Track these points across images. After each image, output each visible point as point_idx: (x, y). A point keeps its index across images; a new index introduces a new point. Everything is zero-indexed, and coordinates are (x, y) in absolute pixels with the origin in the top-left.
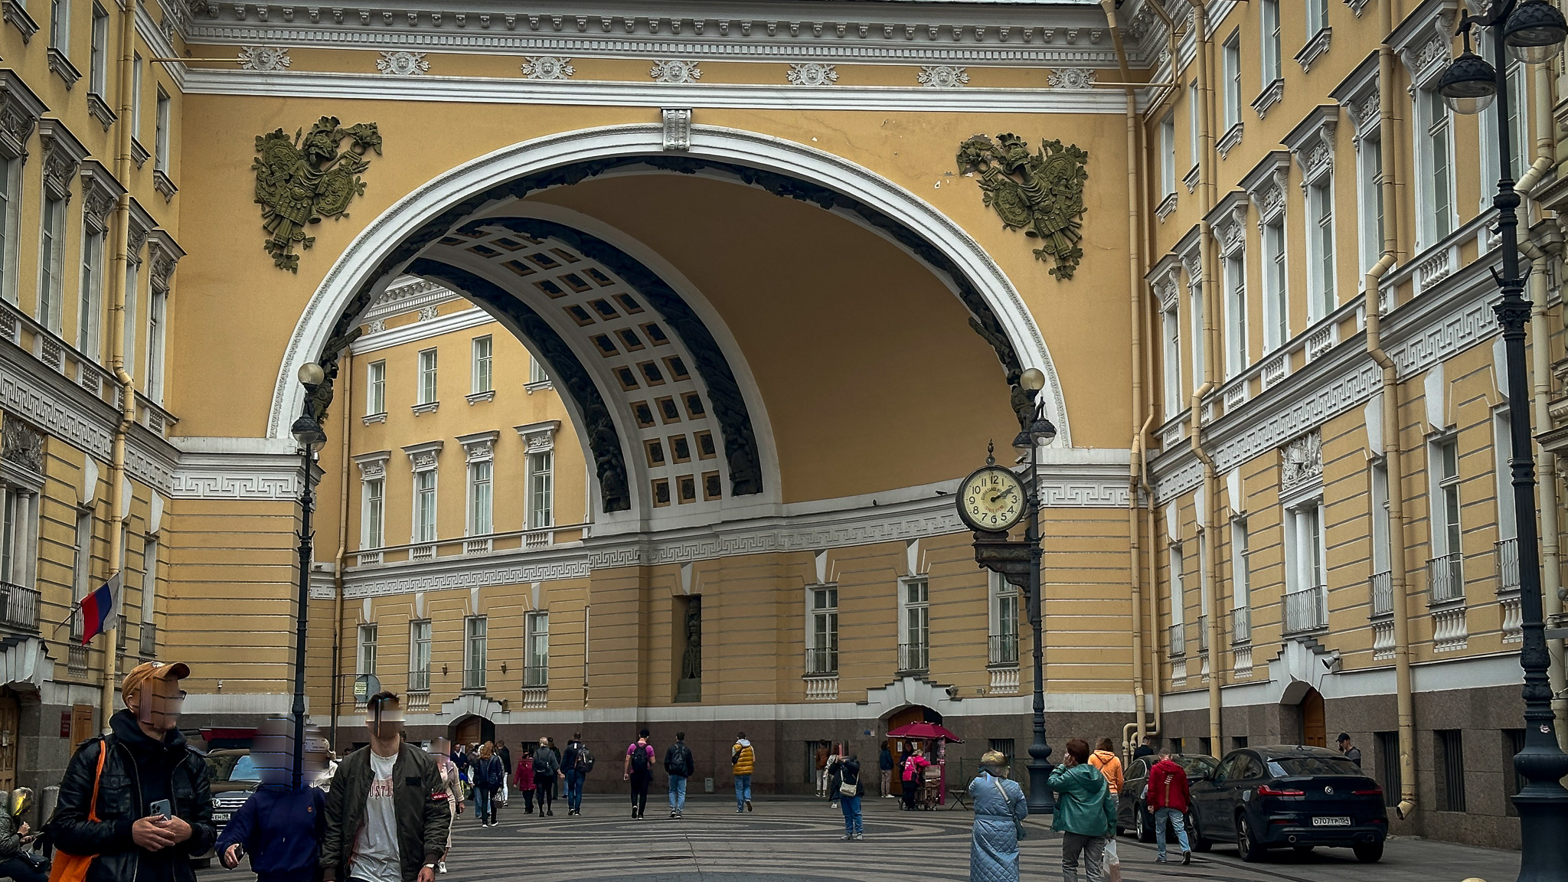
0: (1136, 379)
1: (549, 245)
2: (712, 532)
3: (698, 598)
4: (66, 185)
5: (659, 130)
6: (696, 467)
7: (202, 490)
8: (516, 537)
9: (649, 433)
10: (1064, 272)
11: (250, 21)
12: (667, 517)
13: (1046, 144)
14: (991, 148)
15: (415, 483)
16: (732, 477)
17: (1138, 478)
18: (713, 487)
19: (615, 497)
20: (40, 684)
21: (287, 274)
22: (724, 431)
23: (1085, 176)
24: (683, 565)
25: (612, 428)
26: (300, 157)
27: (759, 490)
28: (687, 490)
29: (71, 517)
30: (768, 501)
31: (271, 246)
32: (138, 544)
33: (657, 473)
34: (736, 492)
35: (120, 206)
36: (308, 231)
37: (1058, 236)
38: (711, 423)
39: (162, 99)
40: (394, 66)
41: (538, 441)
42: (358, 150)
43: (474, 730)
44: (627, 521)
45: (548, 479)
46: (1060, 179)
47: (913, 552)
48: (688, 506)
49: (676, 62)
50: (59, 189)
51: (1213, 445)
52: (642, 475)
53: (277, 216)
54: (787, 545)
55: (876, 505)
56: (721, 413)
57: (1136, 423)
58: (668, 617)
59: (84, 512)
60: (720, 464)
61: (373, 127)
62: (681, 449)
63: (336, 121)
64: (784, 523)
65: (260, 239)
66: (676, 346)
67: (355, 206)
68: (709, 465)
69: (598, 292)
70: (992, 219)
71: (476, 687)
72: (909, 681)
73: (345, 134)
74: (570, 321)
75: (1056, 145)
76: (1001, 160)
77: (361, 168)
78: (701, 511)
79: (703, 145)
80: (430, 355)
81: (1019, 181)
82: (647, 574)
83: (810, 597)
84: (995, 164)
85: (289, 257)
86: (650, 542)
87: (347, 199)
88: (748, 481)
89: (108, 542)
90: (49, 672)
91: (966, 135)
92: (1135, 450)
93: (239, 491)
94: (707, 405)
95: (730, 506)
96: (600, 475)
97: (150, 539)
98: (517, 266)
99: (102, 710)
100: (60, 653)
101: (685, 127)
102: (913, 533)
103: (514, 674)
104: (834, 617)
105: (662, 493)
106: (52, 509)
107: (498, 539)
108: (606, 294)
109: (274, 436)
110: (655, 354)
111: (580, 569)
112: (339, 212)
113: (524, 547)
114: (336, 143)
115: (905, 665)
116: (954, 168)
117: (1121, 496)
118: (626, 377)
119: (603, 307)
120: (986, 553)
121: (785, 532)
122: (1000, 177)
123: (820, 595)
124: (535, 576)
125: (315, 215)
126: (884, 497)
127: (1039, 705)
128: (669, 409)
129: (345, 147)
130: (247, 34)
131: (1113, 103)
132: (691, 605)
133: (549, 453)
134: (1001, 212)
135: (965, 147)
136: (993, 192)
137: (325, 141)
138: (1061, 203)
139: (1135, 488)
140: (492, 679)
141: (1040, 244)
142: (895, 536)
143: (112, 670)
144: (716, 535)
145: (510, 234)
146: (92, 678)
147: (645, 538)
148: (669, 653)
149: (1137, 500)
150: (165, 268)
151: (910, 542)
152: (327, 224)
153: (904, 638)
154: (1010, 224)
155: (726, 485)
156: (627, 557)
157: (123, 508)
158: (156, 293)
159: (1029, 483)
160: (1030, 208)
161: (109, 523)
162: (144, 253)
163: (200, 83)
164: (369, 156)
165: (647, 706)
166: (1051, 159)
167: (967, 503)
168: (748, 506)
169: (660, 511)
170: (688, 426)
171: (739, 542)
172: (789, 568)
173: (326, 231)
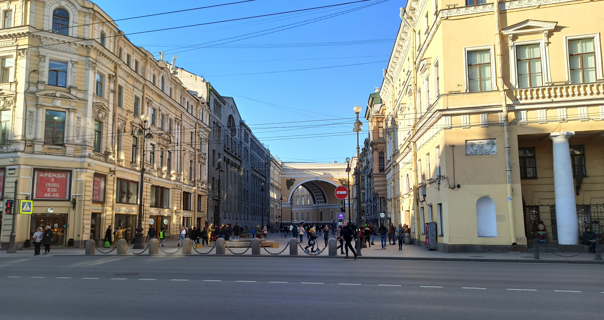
2: (323, 206)
3: (322, 212)
9: (317, 197)
11: (285, 172)
12: (320, 205)
13: (345, 179)
14: (341, 180)
19: (315, 203)
22: (323, 198)
24: (320, 209)
25: (314, 197)
26: (289, 181)
30: (327, 204)
31: (287, 188)
33: (318, 201)
34: (325, 203)
40: (296, 175)
41: (308, 196)
44: (316, 205)
53: (288, 186)
54: (329, 208)
56: (323, 196)
58: (319, 214)
62: (320, 199)
64: (328, 206)
71: (303, 219)
74: (310, 188)
77: (294, 182)
78: (322, 204)
79: (319, 180)
82: (318, 209)
83: (331, 212)
86: (318, 207)
87: (293, 185)
88: (326, 202)
96: (313, 200)
98: (308, 186)
101: (318, 178)
102: (338, 207)
103: (306, 218)
107: (304, 205)
110: (318, 191)
111: (312, 208)
113: (307, 206)
116: (338, 181)
118: (315, 192)
119: (313, 187)
124: (308, 209)
126: (336, 204)
128: (319, 196)
135: (339, 179)
140: (304, 218)
155: (324, 202)
156: (316, 208)
158: (280, 192)
163: (282, 176)
165: (318, 221)
168: (326, 204)
169: (319, 204)
170: (321, 197)
171: (325, 207)
172: (329, 209)
173: (291, 187)
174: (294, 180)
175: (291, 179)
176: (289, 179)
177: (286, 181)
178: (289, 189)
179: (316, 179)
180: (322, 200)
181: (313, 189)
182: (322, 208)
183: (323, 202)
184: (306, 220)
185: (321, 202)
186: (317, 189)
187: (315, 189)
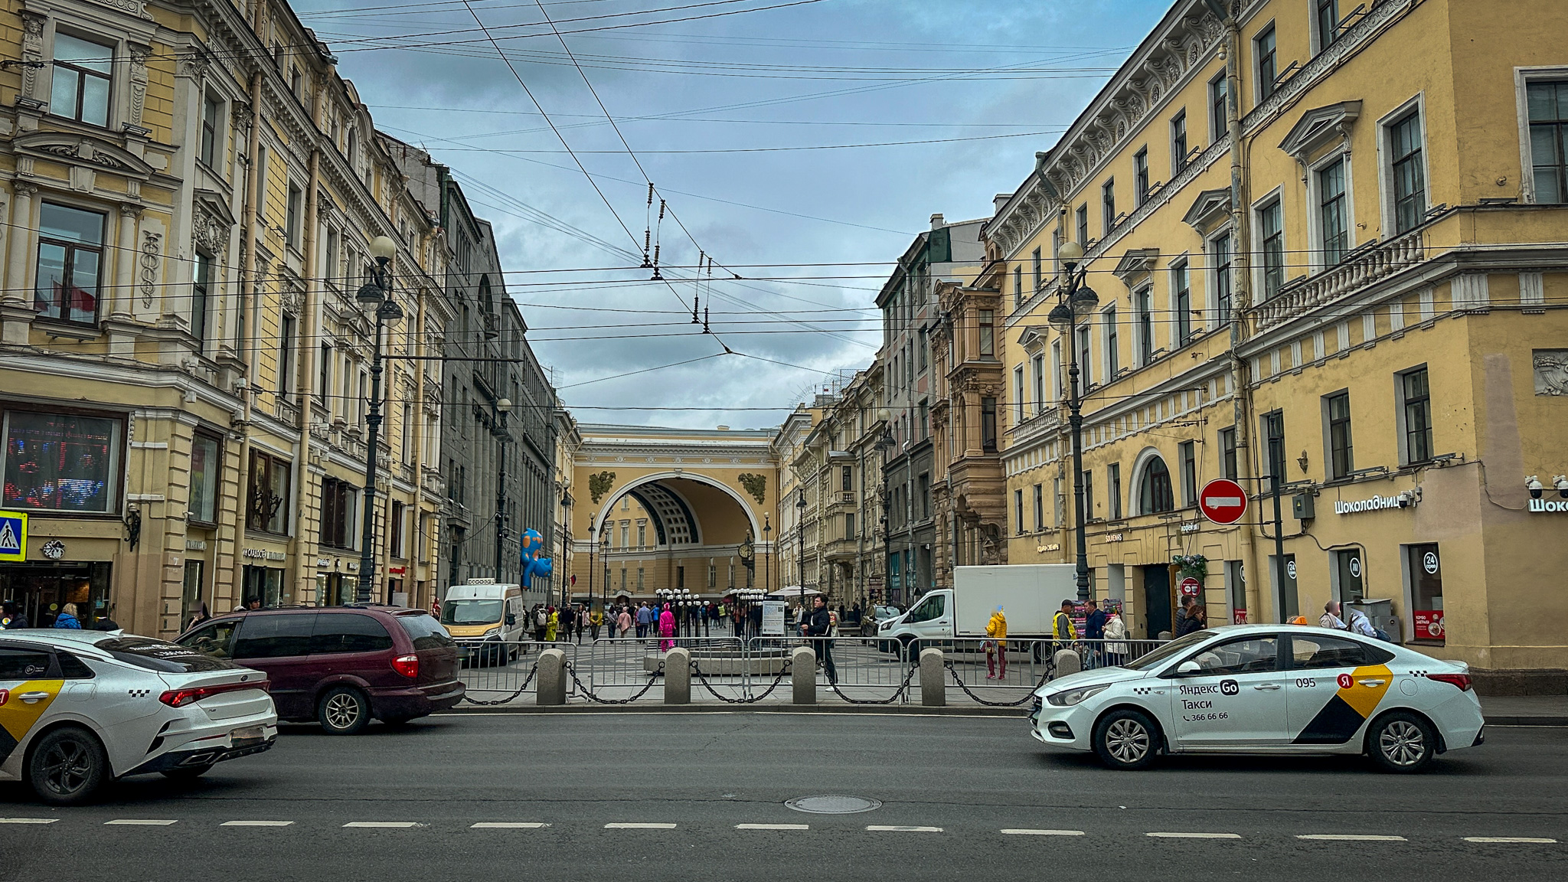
2: (686, 551)
3: (683, 567)
5: (676, 473)
6: (683, 535)
8: (635, 548)
9: (671, 526)
10: (760, 503)
11: (588, 453)
12: (675, 547)
13: (757, 475)
14: (745, 476)
16: (691, 538)
17: (774, 548)
19: (662, 542)
21: (596, 505)
22: (689, 528)
23: (765, 482)
24: (679, 559)
25: (661, 524)
26: (599, 480)
27: (697, 542)
30: (700, 545)
31: (593, 499)
33: (673, 536)
34: (692, 542)
36: (600, 495)
37: (759, 495)
38: (686, 525)
40: (618, 461)
41: (641, 523)
42: (611, 478)
43: (623, 599)
44: (665, 547)
45: (644, 534)
46: (760, 483)
47: (731, 559)
48: (680, 545)
49: (678, 458)
52: (669, 537)
53: (594, 492)
54: (704, 556)
55: (723, 548)
56: (689, 523)
58: (675, 570)
60: (688, 535)
61: (614, 473)
62: (679, 530)
63: (606, 472)
64: (703, 550)
65: (591, 497)
66: (678, 507)
67: (610, 490)
70: (745, 492)
71: (624, 588)
72: (731, 589)
73: (609, 474)
74: (652, 499)
75: (759, 475)
76: (748, 478)
77: (612, 482)
78: (683, 546)
79: (682, 476)
81: (751, 483)
82: (670, 560)
83: (710, 568)
84: (746, 480)
86: (671, 553)
87: (608, 488)
88: (695, 540)
91: (741, 474)
94: (685, 521)
95: (691, 545)
96: (658, 534)
101: (680, 472)
102: (731, 555)
103: (635, 585)
104: (715, 573)
105: (674, 541)
107: (630, 548)
109: (594, 539)
110: (673, 508)
111: (654, 558)
112: (607, 491)
113: (637, 551)
114: (606, 476)
115: (730, 585)
116: (738, 480)
118: (665, 512)
120: (744, 563)
121: (704, 552)
122: (747, 482)
124: (641, 559)
125: (602, 492)
126: (726, 546)
128: (676, 521)
129: (609, 477)
131: (772, 466)
132: (681, 569)
134: (747, 490)
135: (740, 476)
136: (746, 486)
137: (604, 476)
138: (760, 488)
140: (628, 586)
141: (755, 497)
142: (728, 555)
149: (774, 552)
153: (730, 579)
154: (749, 493)
155: (690, 540)
156: (666, 556)
159: (752, 548)
160: (753, 489)
164: (613, 479)
166: (758, 479)
167: (742, 550)
168: (695, 546)
169: (673, 545)
170: (680, 525)
171: (693, 555)
172: (704, 561)
173: (604, 494)
174: (613, 476)
176: (598, 473)
177: (589, 479)
178: (596, 502)
179: (677, 476)
180: (686, 535)
181: (660, 504)
183: (687, 540)
184: (635, 590)
185: (680, 540)
186: (672, 502)
187: (666, 503)
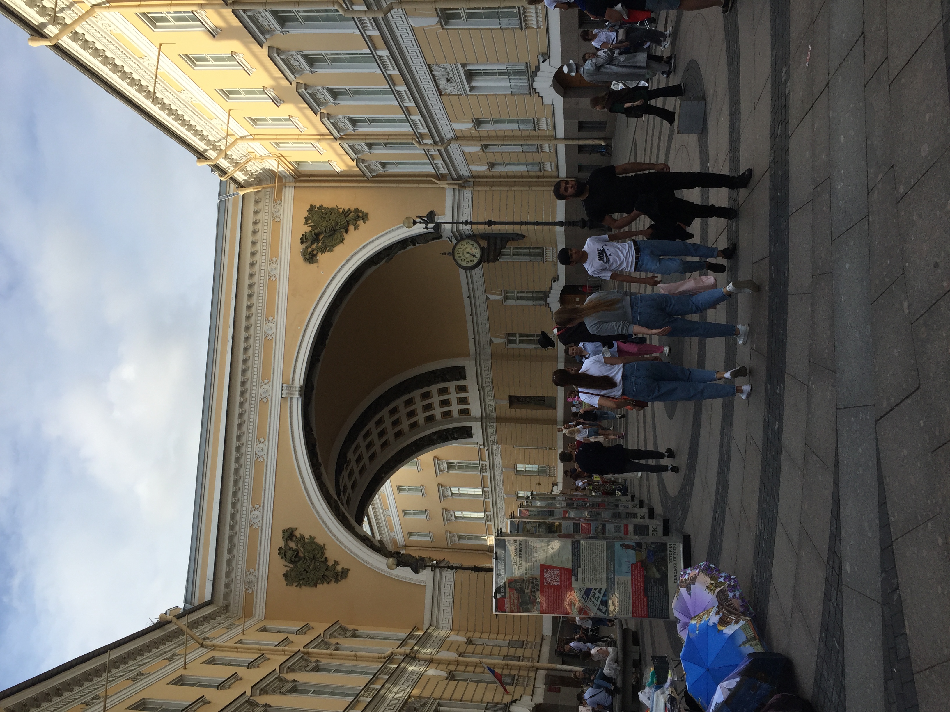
0: (415, 185)
1: (351, 455)
2: (481, 390)
3: (510, 397)
4: (288, 682)
5: (291, 398)
6: (453, 396)
7: (449, 616)
8: (483, 478)
10: (364, 217)
11: (232, 586)
12: (475, 409)
13: (306, 223)
14: (307, 248)
15: (458, 521)
16: (458, 380)
17: (459, 184)
18: (462, 389)
19: (467, 432)
20: (532, 704)
21: (350, 574)
22: (438, 383)
23: (321, 206)
24: (496, 403)
25: (435, 433)
26: (296, 566)
27: (463, 368)
28: (463, 401)
29: (453, 683)
30: (468, 364)
31: (337, 581)
32: (471, 648)
34: (464, 378)
35: (307, 653)
36: (330, 563)
37: (347, 218)
38: (434, 389)
39: (264, 630)
40: (257, 521)
41: (442, 467)
42: (294, 539)
44: (477, 428)
45: (458, 463)
46: (322, 217)
47: (492, 297)
48: (470, 400)
49: (261, 390)
50: (289, 686)
51: (442, 139)
52: (457, 420)
53: (323, 577)
54: (488, 355)
55: (472, 315)
56: (430, 384)
57: (434, 186)
58: (518, 411)
59: (451, 676)
60: (452, 385)
61: (284, 531)
62: (445, 403)
63: (280, 549)
64: (478, 357)
65: (333, 584)
66: (400, 402)
67: (320, 541)
68: (452, 390)
69: (374, 436)
70: (339, 249)
72: (549, 300)
73: (286, 545)
75: (307, 219)
76: (312, 243)
77: (302, 537)
78: (473, 394)
79: (299, 379)
80: (405, 513)
81: (321, 237)
82: (499, 419)
83: (511, 346)
84: (314, 247)
85: (342, 572)
86: (486, 417)
87: (317, 544)
88: (460, 372)
89: (467, 664)
90: (527, 699)
91: (301, 258)
92: (446, 186)
93: (450, 599)
94: (425, 390)
95: (471, 382)
96: (456, 439)
97: (469, 642)
98: (361, 471)
99: (548, 669)
100: (519, 690)
101: (290, 388)
102: (484, 297)
103: (542, 480)
104: (521, 335)
105: (465, 412)
106: (447, 695)
107: (484, 486)
108: (375, 432)
109: (425, 582)
110: (403, 412)
112: (322, 549)
113: (487, 475)
114: (290, 549)
115: (542, 302)
116: (315, 265)
117: (467, 194)
119: (382, 434)
120: (492, 257)
121: (482, 357)
122: (320, 244)
123: (510, 342)
124: (499, 469)
125: (323, 559)
126: (468, 310)
127: (561, 224)
128: (428, 407)
129: (292, 545)
130: (238, 589)
131: (289, 194)
132: (514, 401)
133: (448, 463)
134: (336, 245)
135: (306, 260)
136: (327, 248)
137: (289, 554)
138: (333, 217)
139: (464, 187)
141: (351, 228)
142: (485, 305)
143: (529, 664)
144: (483, 388)
145: (345, 473)
146: (532, 674)
147: (484, 420)
148: (535, 411)
149: (469, 187)
150: (344, 630)
151: (488, 298)
152: (327, 554)
153: (530, 303)
154: (342, 241)
155: (461, 383)
156: (491, 427)
157: (452, 655)
158: (354, 635)
159: (461, 237)
160: (334, 231)
161: (458, 663)
162: (333, 641)
163: (259, 611)
164: (297, 534)
165: (556, 421)
166: (313, 221)
167: (469, 265)
168: (471, 372)
169: (472, 413)
170: (435, 399)
171: (487, 378)
172: (498, 356)
173: (331, 555)
175: (283, 552)
176: (282, 566)
177: (294, 589)
178: (345, 573)
182: (489, 391)
